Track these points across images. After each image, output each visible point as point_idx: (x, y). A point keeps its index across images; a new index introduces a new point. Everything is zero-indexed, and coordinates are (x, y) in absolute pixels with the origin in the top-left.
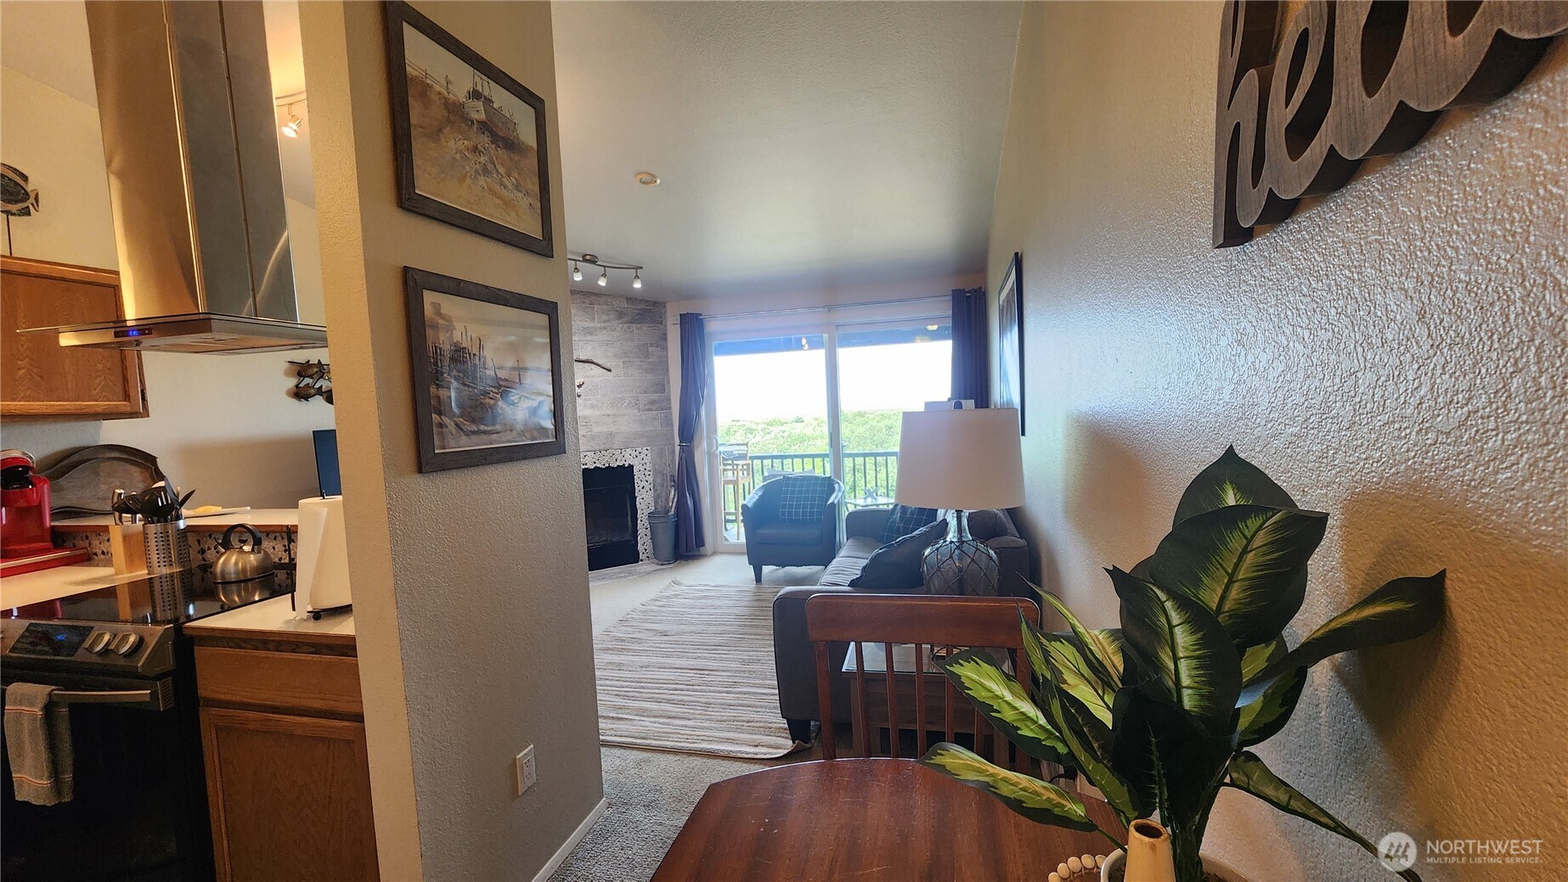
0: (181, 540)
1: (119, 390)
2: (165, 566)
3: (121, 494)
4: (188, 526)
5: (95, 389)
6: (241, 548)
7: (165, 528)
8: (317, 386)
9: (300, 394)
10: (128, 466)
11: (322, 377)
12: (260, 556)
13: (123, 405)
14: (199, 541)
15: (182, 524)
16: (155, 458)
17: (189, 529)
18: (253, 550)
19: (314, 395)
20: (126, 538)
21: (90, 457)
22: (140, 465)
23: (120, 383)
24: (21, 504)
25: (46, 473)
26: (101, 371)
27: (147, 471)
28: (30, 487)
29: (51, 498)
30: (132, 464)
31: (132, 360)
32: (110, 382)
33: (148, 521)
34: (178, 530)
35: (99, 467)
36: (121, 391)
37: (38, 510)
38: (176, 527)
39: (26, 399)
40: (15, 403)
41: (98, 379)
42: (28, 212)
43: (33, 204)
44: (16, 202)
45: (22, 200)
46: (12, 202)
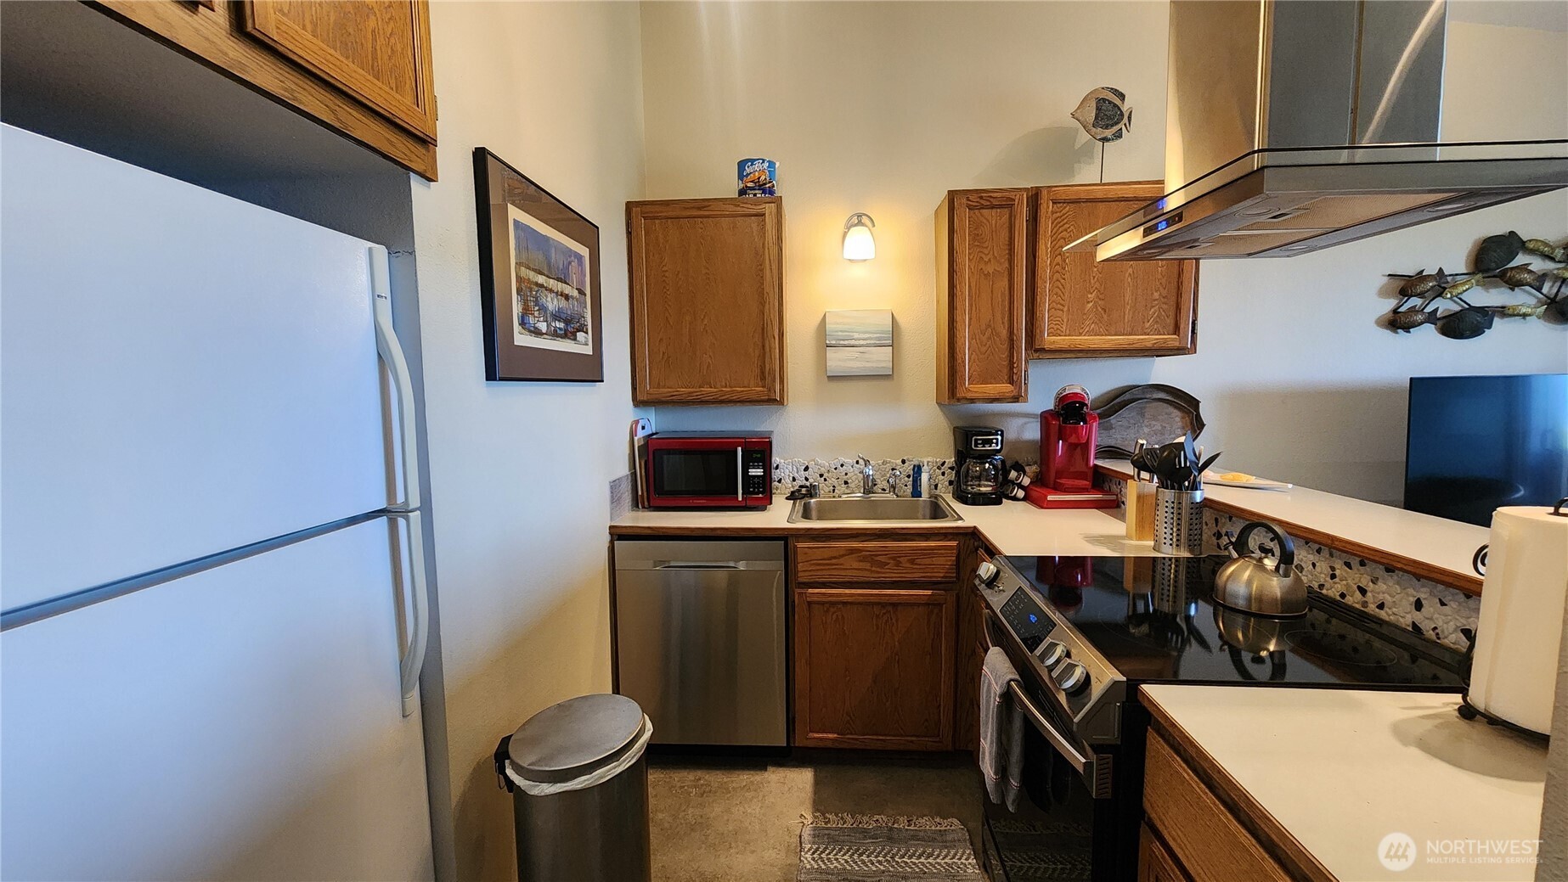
0: (1194, 517)
1: (1170, 321)
2: (1171, 545)
3: (1144, 445)
4: (1205, 499)
5: (1148, 321)
6: (1260, 560)
7: (1179, 498)
8: (1429, 309)
9: (1397, 322)
10: (1171, 409)
11: (1440, 295)
12: (1288, 581)
13: (1172, 340)
14: (1216, 520)
15: (1198, 496)
16: (1198, 402)
17: (1208, 503)
18: (1277, 568)
19: (1422, 323)
20: (1141, 498)
21: (1139, 397)
22: (1184, 412)
23: (1172, 313)
24: (1073, 439)
25: (1098, 411)
26: (1157, 300)
27: (1189, 416)
28: (1082, 424)
29: (1098, 437)
30: (1176, 408)
31: (1189, 286)
32: (1163, 313)
33: (1163, 485)
34: (1192, 503)
35: (1145, 408)
36: (1173, 322)
37: (1086, 447)
38: (1191, 498)
39: (1089, 333)
40: (1080, 338)
41: (1152, 310)
42: (1120, 136)
43: (1125, 125)
44: (1112, 126)
45: (1117, 123)
46: (1107, 127)
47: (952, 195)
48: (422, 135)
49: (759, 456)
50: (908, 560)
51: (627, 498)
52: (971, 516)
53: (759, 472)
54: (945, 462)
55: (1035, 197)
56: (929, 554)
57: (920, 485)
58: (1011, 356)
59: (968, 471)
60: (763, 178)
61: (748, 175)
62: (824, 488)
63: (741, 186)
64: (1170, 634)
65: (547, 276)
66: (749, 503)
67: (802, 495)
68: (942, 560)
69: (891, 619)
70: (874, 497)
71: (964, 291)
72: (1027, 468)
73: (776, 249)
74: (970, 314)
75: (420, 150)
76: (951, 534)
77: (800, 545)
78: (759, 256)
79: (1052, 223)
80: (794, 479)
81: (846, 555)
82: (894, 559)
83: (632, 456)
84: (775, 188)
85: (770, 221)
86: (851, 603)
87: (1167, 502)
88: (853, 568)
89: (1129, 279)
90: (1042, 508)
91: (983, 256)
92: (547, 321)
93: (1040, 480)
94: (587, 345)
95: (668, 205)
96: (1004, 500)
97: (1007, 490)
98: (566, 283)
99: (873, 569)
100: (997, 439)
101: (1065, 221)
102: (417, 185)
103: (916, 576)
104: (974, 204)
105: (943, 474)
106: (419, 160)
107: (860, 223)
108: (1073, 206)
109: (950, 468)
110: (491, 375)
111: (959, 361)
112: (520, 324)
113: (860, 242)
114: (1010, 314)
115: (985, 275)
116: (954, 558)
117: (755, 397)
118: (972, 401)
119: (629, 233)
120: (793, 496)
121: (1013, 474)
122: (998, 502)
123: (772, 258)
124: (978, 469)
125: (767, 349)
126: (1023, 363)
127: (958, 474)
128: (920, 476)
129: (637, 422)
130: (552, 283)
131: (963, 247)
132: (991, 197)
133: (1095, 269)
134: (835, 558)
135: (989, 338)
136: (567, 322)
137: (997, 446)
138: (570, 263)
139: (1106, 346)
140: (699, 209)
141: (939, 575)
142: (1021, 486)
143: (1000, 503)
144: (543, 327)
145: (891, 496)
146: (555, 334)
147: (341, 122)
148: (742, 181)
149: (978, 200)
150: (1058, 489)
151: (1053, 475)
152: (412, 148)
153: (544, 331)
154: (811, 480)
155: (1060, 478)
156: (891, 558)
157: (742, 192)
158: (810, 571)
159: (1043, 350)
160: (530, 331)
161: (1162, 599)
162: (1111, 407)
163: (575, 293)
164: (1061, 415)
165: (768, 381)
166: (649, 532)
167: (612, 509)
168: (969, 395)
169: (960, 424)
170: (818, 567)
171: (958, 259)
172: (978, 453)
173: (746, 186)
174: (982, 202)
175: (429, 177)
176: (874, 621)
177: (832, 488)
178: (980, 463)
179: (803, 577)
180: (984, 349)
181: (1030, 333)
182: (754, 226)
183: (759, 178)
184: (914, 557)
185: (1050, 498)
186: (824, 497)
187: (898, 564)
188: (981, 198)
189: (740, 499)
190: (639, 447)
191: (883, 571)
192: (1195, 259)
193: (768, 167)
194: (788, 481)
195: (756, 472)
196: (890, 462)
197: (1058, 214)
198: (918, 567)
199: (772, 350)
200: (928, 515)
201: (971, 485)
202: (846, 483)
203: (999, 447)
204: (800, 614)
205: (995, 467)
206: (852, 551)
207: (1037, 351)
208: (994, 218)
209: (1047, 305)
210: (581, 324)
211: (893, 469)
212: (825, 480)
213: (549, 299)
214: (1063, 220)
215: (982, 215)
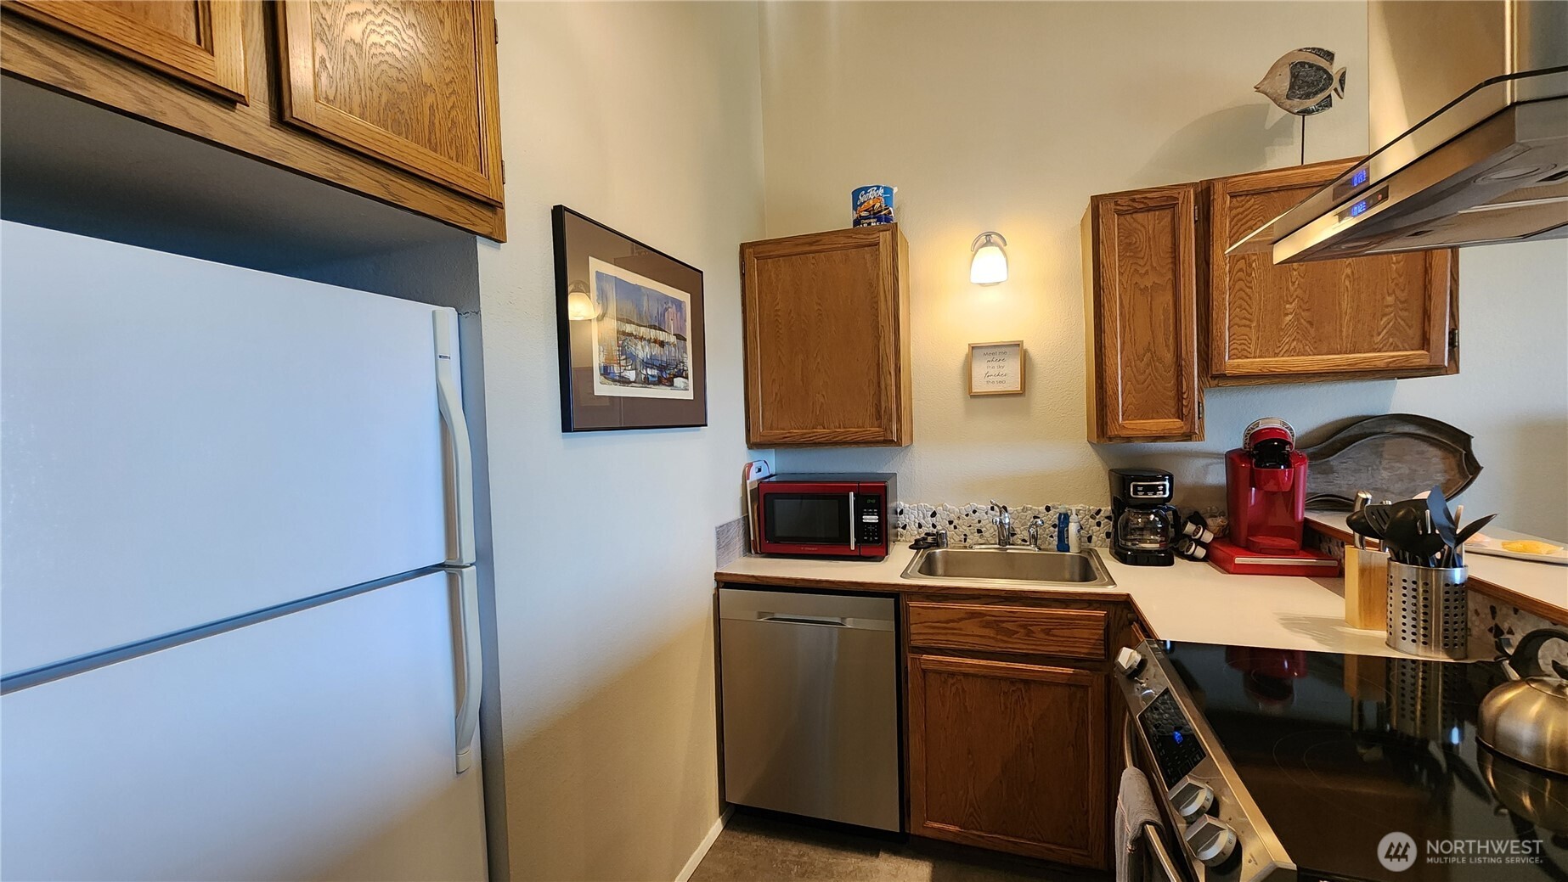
0: (1452, 604)
1: (1414, 333)
2: (1415, 642)
3: (1367, 499)
4: (1470, 579)
5: (1379, 334)
7: (1425, 577)
10: (1424, 447)
13: (1418, 356)
14: (1491, 612)
15: (1458, 575)
16: (1467, 438)
17: (1473, 584)
20: (1365, 571)
21: (1372, 430)
22: (1446, 449)
23: (1416, 322)
24: (1271, 486)
25: (1311, 450)
26: (1391, 306)
27: (1455, 457)
28: (1282, 467)
29: (1308, 482)
30: (1432, 444)
31: (1442, 282)
32: (1402, 323)
33: (1398, 557)
34: (1447, 585)
35: (1383, 445)
36: (1419, 333)
37: (1290, 497)
38: (1446, 578)
39: (1289, 353)
40: (1276, 359)
41: (1385, 319)
42: (1330, 105)
43: (1336, 90)
44: (1316, 93)
45: (1322, 90)
46: (1307, 96)
47: (1096, 201)
48: (485, 200)
49: (874, 501)
50: (1042, 630)
51: (738, 543)
52: (1126, 580)
53: (873, 519)
54: (1100, 510)
55: (1205, 193)
56: (1069, 624)
57: (1068, 538)
58: (1179, 384)
59: (1127, 523)
60: (877, 205)
61: (862, 204)
62: (953, 537)
63: (856, 216)
64: (1417, 768)
65: (638, 325)
66: (863, 552)
67: (927, 544)
68: (1085, 634)
69: (1023, 699)
70: (1011, 550)
71: (1114, 309)
72: (1210, 521)
73: (890, 279)
74: (1123, 337)
75: (488, 214)
76: (1097, 601)
77: (912, 604)
78: (872, 287)
79: (1230, 223)
80: (920, 526)
81: (966, 619)
82: (1024, 626)
83: (744, 498)
84: (893, 215)
85: (884, 250)
86: (973, 675)
87: (1405, 581)
88: (973, 634)
89: (1347, 283)
90: (1230, 573)
91: (1139, 268)
92: (636, 369)
93: (1228, 537)
94: (687, 390)
95: (780, 243)
96: (1177, 560)
97: (1183, 547)
98: (661, 329)
99: (999, 637)
100: (1164, 486)
101: (1250, 216)
102: (484, 249)
103: (1052, 649)
104: (1126, 208)
105: (1099, 524)
106: (483, 223)
107: (988, 243)
108: (1261, 197)
109: (1107, 518)
110: (567, 427)
111: (1110, 392)
112: (601, 374)
113: (989, 263)
114: (1176, 334)
115: (1141, 290)
116: (1101, 632)
117: (870, 438)
118: (1129, 439)
119: (743, 275)
120: (916, 546)
121: (1190, 528)
122: (1169, 562)
123: (887, 290)
124: (1140, 520)
125: (883, 387)
126: (1196, 393)
127: (1115, 526)
128: (1068, 527)
129: (751, 465)
130: (643, 331)
131: (1112, 260)
132: (1146, 198)
133: (1295, 273)
134: (953, 621)
135: (1148, 365)
136: (661, 368)
137: (1164, 493)
138: (666, 309)
139: (1315, 368)
140: (811, 244)
141: (1082, 650)
142: (1200, 543)
143: (1171, 563)
144: (631, 375)
145: (1032, 549)
146: (647, 382)
147: (393, 195)
148: (856, 211)
149: (1130, 203)
150: (1251, 549)
151: (1244, 532)
152: (477, 213)
153: (632, 379)
154: (939, 527)
155: (1252, 536)
156: (1021, 626)
157: (857, 222)
158: (924, 634)
159: (1223, 377)
160: (614, 381)
161: (1403, 716)
162: (1331, 444)
163: (673, 339)
164: (1254, 456)
165: (884, 421)
166: (754, 580)
167: (718, 555)
168: (1124, 433)
169: (1117, 466)
170: (931, 631)
171: (1106, 273)
172: (1139, 503)
173: (860, 216)
174: (1136, 205)
175: (497, 238)
176: (1002, 698)
177: (963, 537)
178: (1143, 514)
179: (917, 641)
180: (1142, 378)
181: (1205, 356)
182: (868, 256)
183: (874, 206)
184: (1050, 627)
185: (1239, 560)
186: (953, 548)
187: (1029, 633)
188: (1134, 200)
189: (853, 548)
190: (751, 491)
191: (1010, 640)
192: (1450, 247)
193: (884, 193)
194: (913, 528)
195: (871, 519)
196: (1031, 508)
197: (1241, 210)
198: (1055, 639)
199: (888, 388)
200: (1077, 577)
201: (1132, 540)
202: (979, 531)
203: (1166, 496)
204: (913, 682)
205: (1163, 520)
206: (973, 615)
207: (1214, 376)
208: (1152, 222)
209: (1227, 321)
210: (680, 370)
211: (1035, 517)
212: (955, 527)
213: (639, 347)
214: (1247, 215)
215: (1135, 220)
